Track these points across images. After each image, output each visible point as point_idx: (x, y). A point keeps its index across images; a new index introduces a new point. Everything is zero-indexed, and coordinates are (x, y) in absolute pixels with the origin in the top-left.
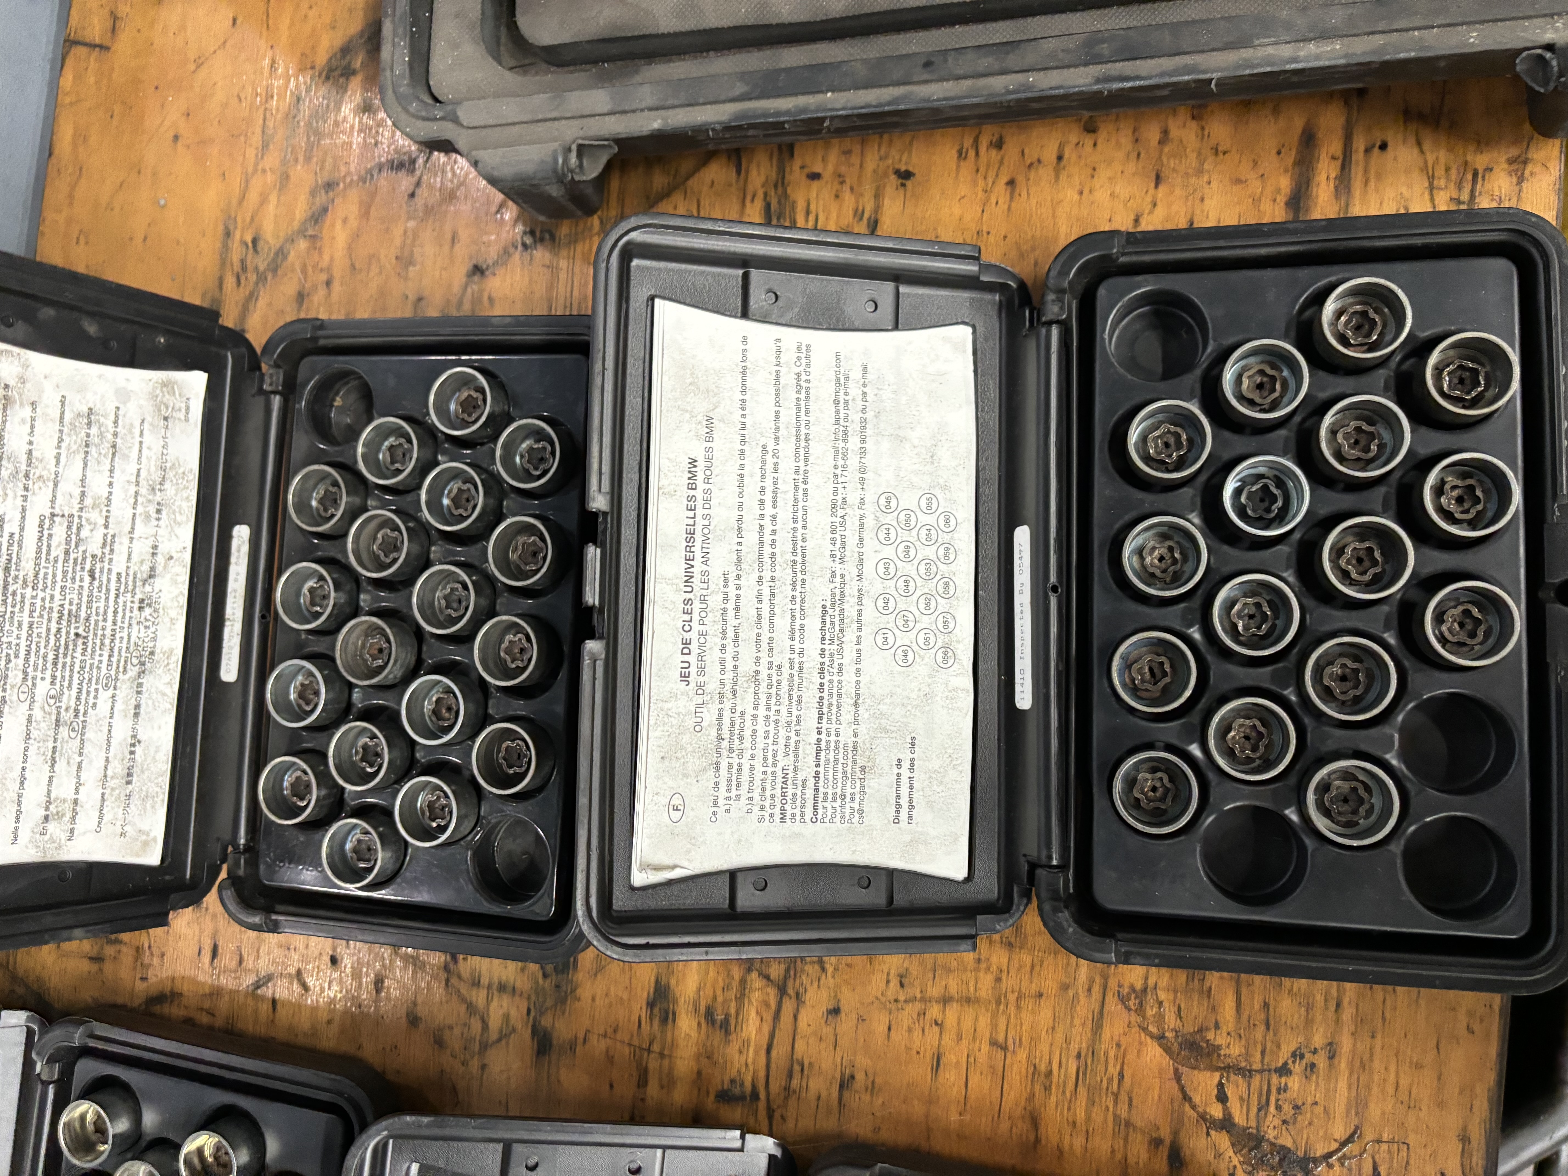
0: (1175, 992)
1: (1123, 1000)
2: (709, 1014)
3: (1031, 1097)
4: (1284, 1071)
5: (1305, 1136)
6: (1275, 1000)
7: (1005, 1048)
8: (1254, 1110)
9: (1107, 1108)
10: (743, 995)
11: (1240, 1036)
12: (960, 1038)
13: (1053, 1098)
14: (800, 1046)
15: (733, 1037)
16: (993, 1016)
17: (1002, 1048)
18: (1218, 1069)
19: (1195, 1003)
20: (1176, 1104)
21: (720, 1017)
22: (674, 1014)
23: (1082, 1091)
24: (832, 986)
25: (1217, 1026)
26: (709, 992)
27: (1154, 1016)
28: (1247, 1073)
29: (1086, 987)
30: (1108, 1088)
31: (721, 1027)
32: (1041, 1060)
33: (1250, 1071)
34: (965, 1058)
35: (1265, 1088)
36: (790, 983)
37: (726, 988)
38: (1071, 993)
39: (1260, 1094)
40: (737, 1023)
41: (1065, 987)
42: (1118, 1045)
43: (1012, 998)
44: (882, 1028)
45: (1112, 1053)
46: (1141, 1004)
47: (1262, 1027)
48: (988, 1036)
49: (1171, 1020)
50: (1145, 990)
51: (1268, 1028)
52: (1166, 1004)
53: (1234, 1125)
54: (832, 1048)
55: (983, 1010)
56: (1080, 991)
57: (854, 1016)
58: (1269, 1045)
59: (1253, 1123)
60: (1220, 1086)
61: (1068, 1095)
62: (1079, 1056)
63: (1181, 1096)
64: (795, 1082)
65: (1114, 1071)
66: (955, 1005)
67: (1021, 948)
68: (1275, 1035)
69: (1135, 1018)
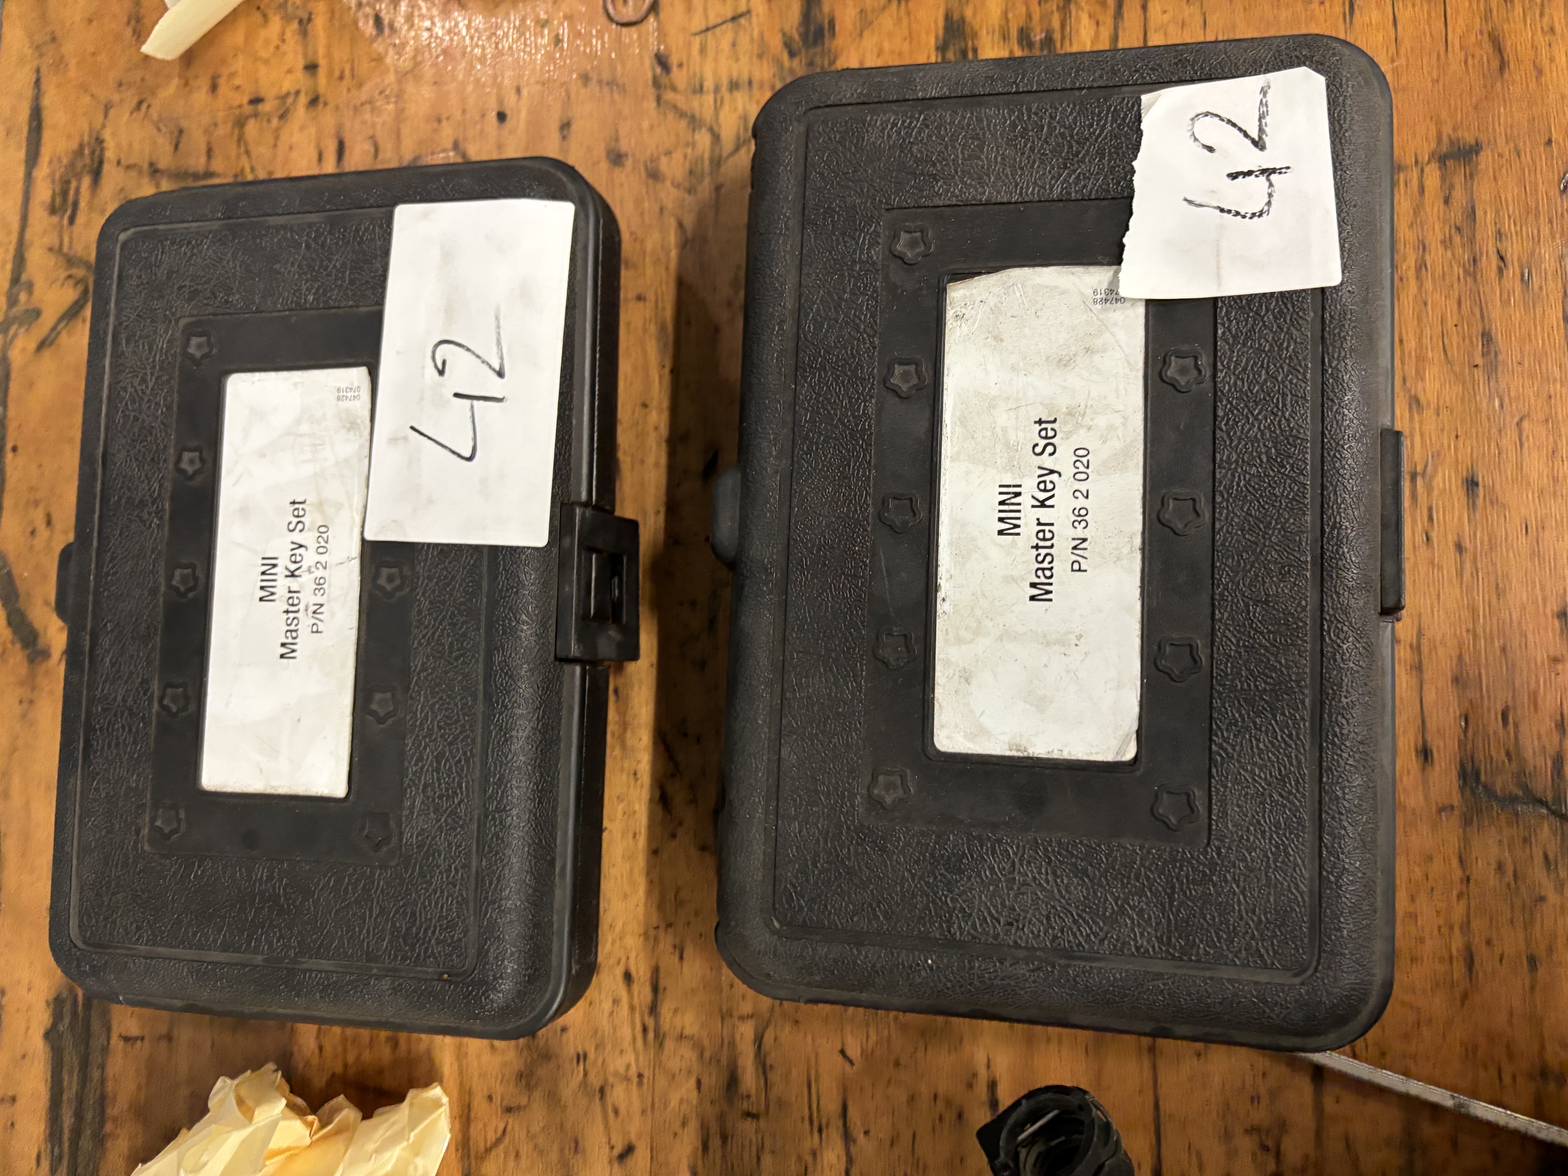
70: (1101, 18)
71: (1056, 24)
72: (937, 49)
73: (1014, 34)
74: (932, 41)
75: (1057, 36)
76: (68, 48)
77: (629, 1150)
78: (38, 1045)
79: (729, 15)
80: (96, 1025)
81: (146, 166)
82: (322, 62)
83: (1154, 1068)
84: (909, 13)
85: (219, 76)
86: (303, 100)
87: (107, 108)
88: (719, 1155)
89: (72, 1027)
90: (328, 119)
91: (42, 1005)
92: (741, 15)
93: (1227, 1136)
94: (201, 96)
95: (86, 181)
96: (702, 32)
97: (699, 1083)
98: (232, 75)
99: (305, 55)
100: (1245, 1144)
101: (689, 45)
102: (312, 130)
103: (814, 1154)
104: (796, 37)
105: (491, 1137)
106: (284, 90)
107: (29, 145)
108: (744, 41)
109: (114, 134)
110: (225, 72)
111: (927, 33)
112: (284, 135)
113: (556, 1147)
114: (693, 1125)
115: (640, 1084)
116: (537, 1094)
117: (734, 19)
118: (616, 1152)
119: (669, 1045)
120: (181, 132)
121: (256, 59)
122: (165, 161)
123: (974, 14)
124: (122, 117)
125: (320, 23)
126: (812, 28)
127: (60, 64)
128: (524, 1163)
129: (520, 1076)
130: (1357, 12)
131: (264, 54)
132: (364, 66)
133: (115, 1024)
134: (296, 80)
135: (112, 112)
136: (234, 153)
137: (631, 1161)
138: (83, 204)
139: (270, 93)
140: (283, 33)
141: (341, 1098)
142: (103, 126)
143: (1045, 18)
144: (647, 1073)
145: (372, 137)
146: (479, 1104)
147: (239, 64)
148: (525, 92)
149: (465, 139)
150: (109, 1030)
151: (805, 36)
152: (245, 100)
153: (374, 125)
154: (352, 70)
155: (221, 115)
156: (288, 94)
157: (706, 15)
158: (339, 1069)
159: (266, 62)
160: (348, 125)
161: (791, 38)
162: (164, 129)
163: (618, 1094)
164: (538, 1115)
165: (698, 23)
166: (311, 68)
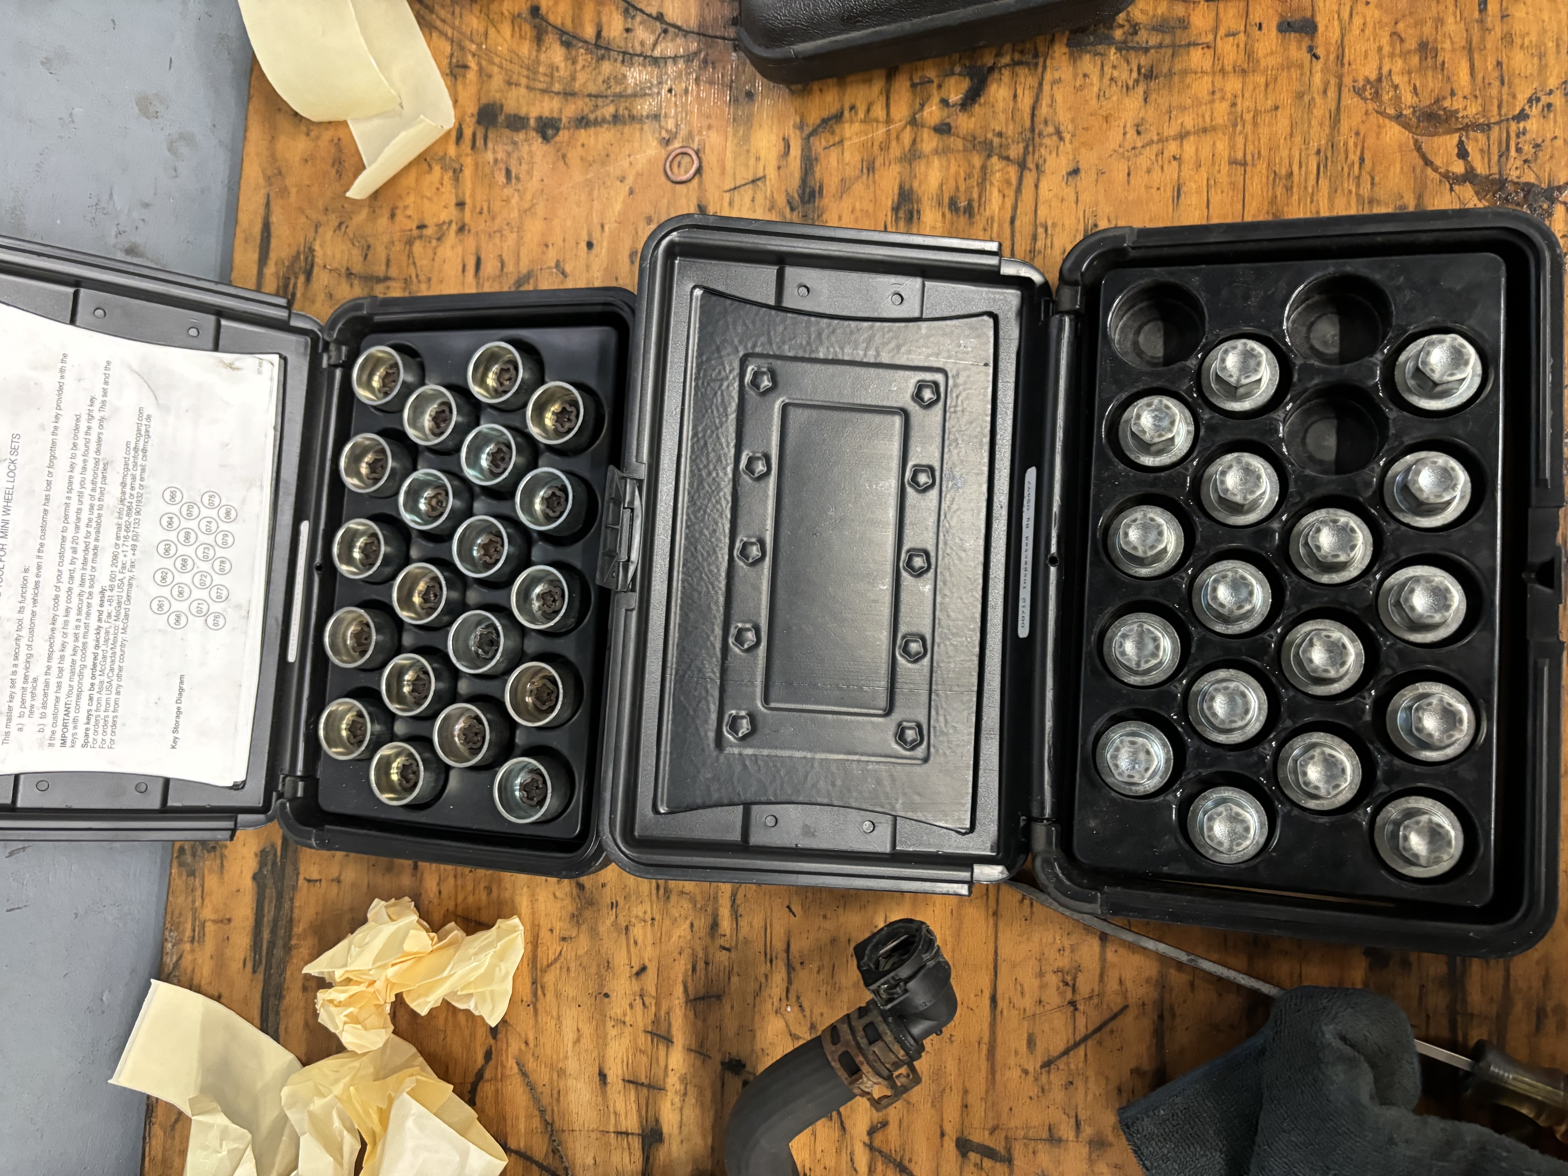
0: (1409, 73)
1: (1359, 92)
2: (953, 204)
3: (1273, 201)
4: (1522, 116)
5: (1547, 169)
6: (1508, 57)
7: (1244, 164)
8: (1495, 158)
9: (1350, 192)
10: (984, 179)
11: (1476, 97)
12: (1199, 166)
13: (1296, 197)
14: (1042, 212)
15: (977, 218)
16: (1230, 139)
17: (1241, 164)
18: (1458, 130)
19: (1430, 79)
20: (1418, 171)
21: (963, 204)
22: (919, 212)
23: (1324, 183)
24: (1070, 151)
25: (1453, 93)
26: (952, 184)
27: (1391, 100)
28: (1486, 128)
29: (1321, 90)
30: (1349, 174)
31: (965, 212)
32: (1280, 164)
33: (1488, 125)
34: (1205, 183)
35: (1505, 135)
36: (1030, 159)
37: (968, 176)
38: (1306, 98)
39: (1500, 142)
40: (980, 205)
41: (1300, 96)
42: (1357, 134)
43: (1248, 117)
44: (1123, 176)
45: (1351, 143)
46: (1377, 92)
47: (1497, 83)
48: (1227, 157)
49: (1408, 98)
50: (1379, 80)
51: (1502, 83)
52: (1401, 86)
53: (1476, 175)
54: (1074, 206)
55: (1220, 135)
56: (1316, 96)
57: (1094, 171)
58: (1505, 97)
59: (1495, 170)
60: (1461, 145)
61: (1310, 190)
62: (1318, 152)
63: (1422, 162)
64: (1040, 244)
65: (1354, 157)
66: (1192, 138)
67: (1254, 71)
68: (1510, 87)
69: (1371, 106)
70: (1006, 192)
71: (975, 196)
72: (893, 209)
73: (946, 200)
74: (890, 204)
75: (975, 205)
76: (290, 181)
77: (643, 969)
78: (248, 884)
79: (751, 179)
80: (289, 870)
81: (343, 270)
82: (468, 200)
83: (996, 926)
84: (874, 182)
85: (397, 208)
86: (454, 227)
87: (317, 226)
88: (703, 972)
89: (273, 871)
90: (470, 242)
91: (252, 855)
92: (758, 179)
93: (1041, 974)
94: (383, 221)
95: (302, 279)
96: (729, 191)
97: (692, 925)
98: (406, 207)
99: (457, 195)
100: (1053, 980)
101: (722, 199)
102: (459, 249)
103: (766, 976)
104: (796, 196)
105: (552, 957)
106: (441, 221)
107: (261, 248)
108: (760, 197)
109: (322, 246)
110: (401, 205)
111: (887, 198)
112: (440, 252)
113: (594, 964)
114: (687, 952)
115: (652, 925)
116: (584, 927)
117: (753, 181)
118: (635, 970)
119: (674, 898)
120: (369, 247)
121: (423, 197)
122: (357, 268)
123: (920, 186)
124: (327, 233)
125: (468, 172)
126: (808, 190)
127: (284, 192)
128: (572, 974)
129: (573, 916)
130: (1183, 196)
131: (428, 194)
132: (497, 205)
133: (302, 868)
134: (448, 213)
135: (321, 230)
136: (404, 264)
137: (643, 976)
138: (299, 295)
139: (430, 221)
140: (442, 179)
141: (453, 924)
142: (315, 239)
143: (969, 189)
144: (658, 917)
145: (500, 256)
146: (544, 934)
147: (410, 200)
148: (606, 228)
149: (564, 260)
150: (298, 874)
151: (801, 197)
152: (414, 227)
153: (502, 248)
154: (489, 208)
155: (396, 237)
156: (444, 223)
157: (735, 179)
158: (451, 908)
159: (430, 199)
160: (484, 245)
161: (792, 197)
162: (357, 244)
163: (637, 931)
164: (583, 943)
165: (729, 185)
166: (461, 205)
